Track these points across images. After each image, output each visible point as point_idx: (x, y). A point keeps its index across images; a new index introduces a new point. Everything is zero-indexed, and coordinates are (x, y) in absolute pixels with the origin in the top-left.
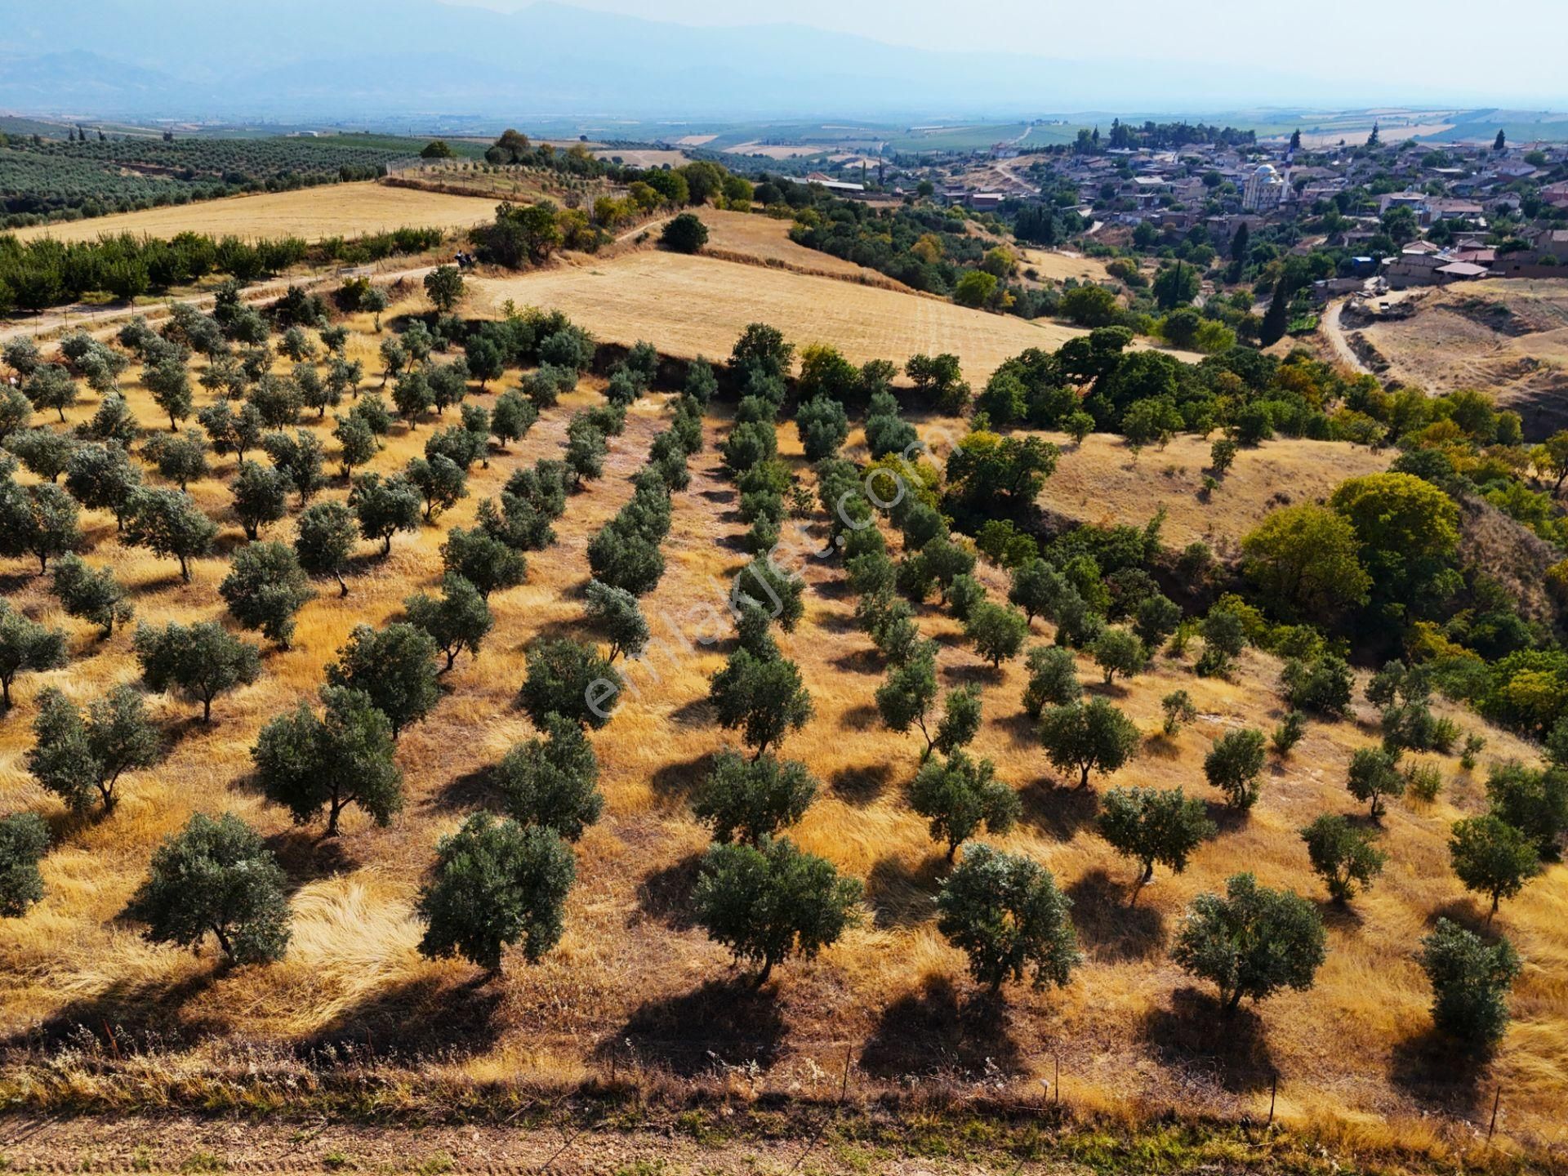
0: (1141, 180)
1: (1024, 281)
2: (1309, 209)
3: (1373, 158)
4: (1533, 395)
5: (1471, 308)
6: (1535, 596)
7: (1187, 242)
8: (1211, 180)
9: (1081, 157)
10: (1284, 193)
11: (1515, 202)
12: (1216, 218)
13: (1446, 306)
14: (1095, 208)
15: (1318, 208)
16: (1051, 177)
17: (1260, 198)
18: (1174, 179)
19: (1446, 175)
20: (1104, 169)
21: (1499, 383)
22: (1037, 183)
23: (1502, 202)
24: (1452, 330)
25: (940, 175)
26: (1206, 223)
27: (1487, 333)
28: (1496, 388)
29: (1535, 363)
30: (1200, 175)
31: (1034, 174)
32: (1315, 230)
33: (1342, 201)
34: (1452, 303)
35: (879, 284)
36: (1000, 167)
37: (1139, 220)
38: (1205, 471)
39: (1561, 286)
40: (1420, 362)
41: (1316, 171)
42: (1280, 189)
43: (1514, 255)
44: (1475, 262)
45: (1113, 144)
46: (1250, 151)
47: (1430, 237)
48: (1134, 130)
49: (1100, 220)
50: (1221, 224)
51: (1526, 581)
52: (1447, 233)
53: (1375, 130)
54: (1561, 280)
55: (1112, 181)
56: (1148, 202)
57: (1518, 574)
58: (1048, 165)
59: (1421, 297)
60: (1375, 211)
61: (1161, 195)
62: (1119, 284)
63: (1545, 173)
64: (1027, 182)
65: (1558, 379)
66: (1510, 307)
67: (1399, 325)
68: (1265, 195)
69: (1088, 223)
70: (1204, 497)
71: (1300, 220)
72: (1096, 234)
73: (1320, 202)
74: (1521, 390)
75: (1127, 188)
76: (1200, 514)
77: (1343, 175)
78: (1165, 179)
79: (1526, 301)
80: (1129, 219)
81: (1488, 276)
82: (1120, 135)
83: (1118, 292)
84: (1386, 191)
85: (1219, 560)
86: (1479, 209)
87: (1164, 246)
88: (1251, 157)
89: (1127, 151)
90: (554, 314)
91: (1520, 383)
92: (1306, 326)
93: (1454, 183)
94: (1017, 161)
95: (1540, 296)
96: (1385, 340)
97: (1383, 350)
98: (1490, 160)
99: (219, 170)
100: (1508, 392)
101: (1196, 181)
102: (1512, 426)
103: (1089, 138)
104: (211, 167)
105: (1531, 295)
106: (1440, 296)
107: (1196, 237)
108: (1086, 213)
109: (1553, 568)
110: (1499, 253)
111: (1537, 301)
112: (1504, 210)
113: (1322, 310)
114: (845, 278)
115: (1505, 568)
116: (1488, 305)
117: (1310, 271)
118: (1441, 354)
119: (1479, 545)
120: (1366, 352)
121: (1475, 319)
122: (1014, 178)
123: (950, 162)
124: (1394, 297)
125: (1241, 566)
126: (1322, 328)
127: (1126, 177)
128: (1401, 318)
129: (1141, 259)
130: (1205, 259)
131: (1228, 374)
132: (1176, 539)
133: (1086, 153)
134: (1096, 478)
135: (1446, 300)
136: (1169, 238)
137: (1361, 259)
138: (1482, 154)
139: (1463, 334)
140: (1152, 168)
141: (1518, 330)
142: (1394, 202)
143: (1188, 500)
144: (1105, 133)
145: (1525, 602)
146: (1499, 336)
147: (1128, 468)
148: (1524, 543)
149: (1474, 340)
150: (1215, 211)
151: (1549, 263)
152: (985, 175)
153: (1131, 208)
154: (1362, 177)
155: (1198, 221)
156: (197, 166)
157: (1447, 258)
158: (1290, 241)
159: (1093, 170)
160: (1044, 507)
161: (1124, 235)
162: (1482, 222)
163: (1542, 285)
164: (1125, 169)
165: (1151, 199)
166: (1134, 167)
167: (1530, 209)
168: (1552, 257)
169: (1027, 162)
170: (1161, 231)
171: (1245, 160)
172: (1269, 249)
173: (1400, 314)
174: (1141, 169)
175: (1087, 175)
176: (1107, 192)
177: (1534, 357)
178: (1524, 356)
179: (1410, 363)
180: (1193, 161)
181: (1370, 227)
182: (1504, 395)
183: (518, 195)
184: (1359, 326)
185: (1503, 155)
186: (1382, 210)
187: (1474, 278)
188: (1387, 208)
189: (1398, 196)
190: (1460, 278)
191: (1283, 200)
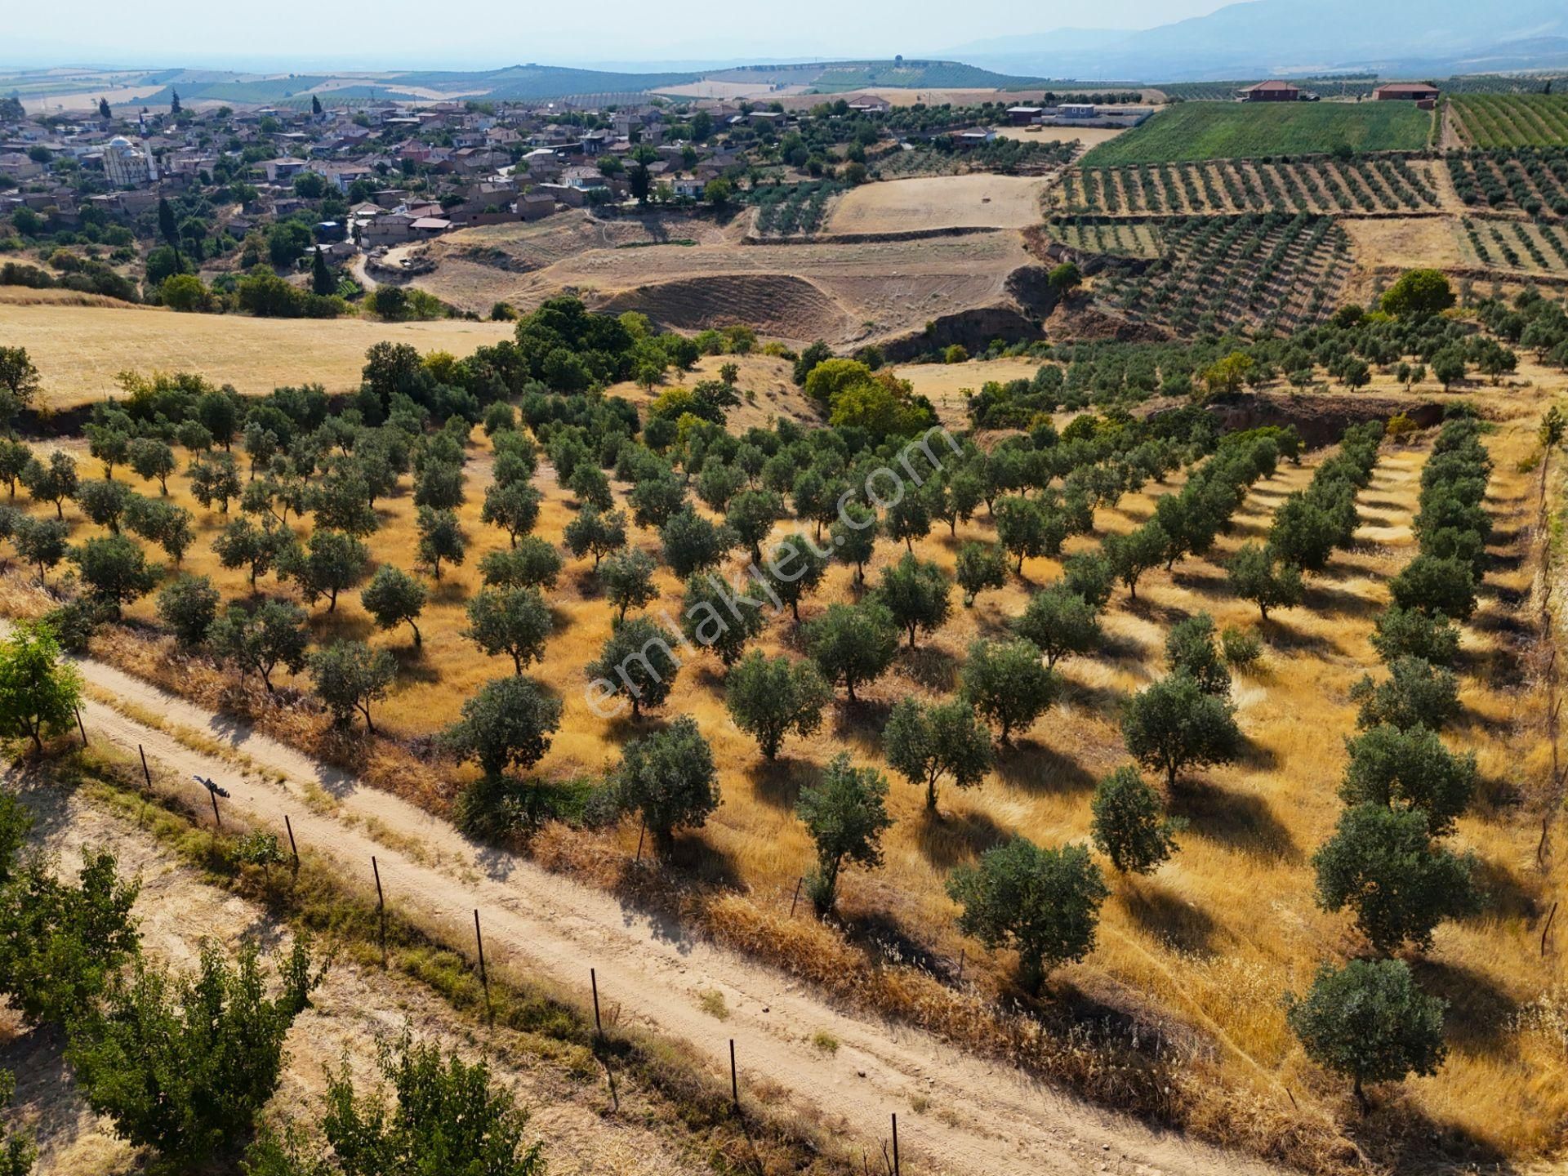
2: (195, 180)
3: (201, 124)
5: (475, 254)
7: (90, 226)
8: (40, 156)
10: (152, 165)
11: (388, 162)
13: (455, 256)
15: (205, 178)
17: (129, 173)
19: (295, 139)
23: (376, 163)
24: (476, 275)
26: (90, 202)
27: (502, 273)
29: (576, 289)
32: (222, 198)
33: (227, 169)
34: (457, 253)
35: (100, 303)
41: (156, 142)
42: (146, 162)
43: (460, 208)
44: (432, 216)
47: (357, 198)
50: (110, 202)
53: (176, 98)
54: (515, 224)
59: (424, 252)
60: (263, 177)
63: (380, 133)
66: (504, 250)
67: (434, 277)
68: (131, 168)
71: (197, 192)
73: (204, 173)
77: (189, 144)
79: (507, 243)
81: (458, 228)
84: (259, 158)
86: (367, 170)
87: (63, 233)
92: (352, 290)
95: (515, 238)
98: (320, 122)
101: (25, 159)
105: (510, 239)
106: (443, 249)
110: (444, 206)
111: (515, 243)
114: (64, 302)
116: (487, 251)
118: (488, 296)
121: (485, 264)
124: (402, 253)
128: (428, 270)
135: (451, 251)
136: (56, 223)
137: (329, 224)
141: (526, 267)
142: (280, 167)
146: (514, 274)
150: (86, 189)
151: (492, 211)
154: (216, 147)
155: (76, 201)
157: (406, 215)
163: (506, 230)
167: (408, 168)
168: (490, 206)
170: (42, 216)
171: (54, 132)
173: (424, 267)
177: (572, 284)
178: (563, 285)
185: (324, 117)
186: (272, 176)
187: (445, 230)
188: (278, 175)
189: (280, 162)
190: (434, 232)
191: (154, 175)
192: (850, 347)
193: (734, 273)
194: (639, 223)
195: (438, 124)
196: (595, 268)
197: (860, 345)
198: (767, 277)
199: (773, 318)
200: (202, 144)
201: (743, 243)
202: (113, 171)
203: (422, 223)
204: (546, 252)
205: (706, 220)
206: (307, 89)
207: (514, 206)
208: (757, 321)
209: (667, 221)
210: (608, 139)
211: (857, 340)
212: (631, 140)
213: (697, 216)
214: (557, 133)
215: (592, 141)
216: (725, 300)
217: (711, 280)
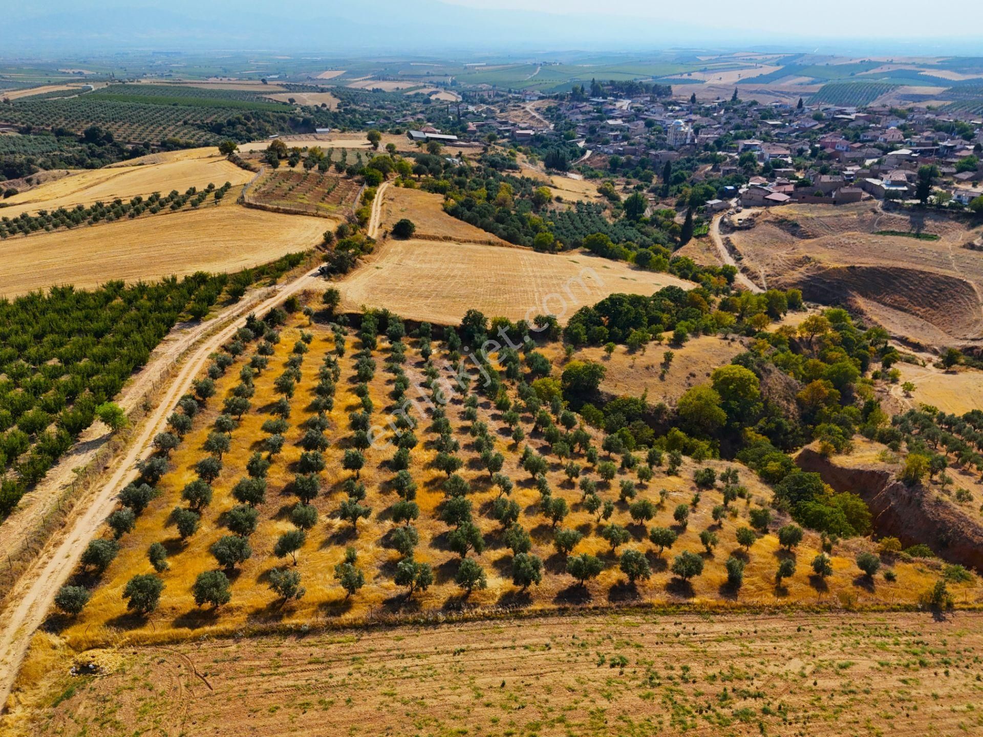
0: (611, 122)
1: (556, 204)
2: (701, 148)
3: (735, 111)
4: (808, 276)
5: (781, 222)
6: (792, 407)
7: (639, 168)
8: (649, 124)
9: (575, 103)
10: (689, 136)
11: (806, 147)
12: (653, 152)
13: (769, 222)
14: (587, 142)
15: (707, 147)
16: (559, 117)
17: (676, 140)
18: (629, 122)
19: (774, 126)
20: (590, 112)
21: (793, 269)
22: (551, 120)
23: (800, 145)
24: (773, 236)
25: (493, 112)
26: (648, 155)
27: (789, 237)
28: (791, 272)
29: (809, 259)
30: (644, 119)
31: (550, 113)
32: (706, 161)
33: (719, 144)
34: (772, 219)
35: (496, 244)
36: (529, 107)
37: (612, 151)
38: (662, 364)
39: (824, 209)
40: (757, 255)
41: (705, 120)
42: (686, 134)
43: (802, 189)
44: (784, 192)
45: (593, 95)
46: (670, 104)
47: (762, 172)
48: (603, 85)
49: (590, 149)
50: (656, 156)
51: (788, 401)
52: (770, 171)
53: (736, 92)
54: (825, 205)
55: (594, 123)
56: (616, 137)
57: (785, 398)
58: (555, 108)
59: (758, 215)
60: (736, 149)
61: (623, 133)
62: (606, 201)
63: (823, 126)
64: (545, 119)
65: (819, 269)
66: (799, 222)
67: (747, 232)
68: (679, 137)
69: (583, 152)
70: (662, 378)
71: (697, 155)
72: (588, 159)
73: (707, 144)
74: (802, 274)
75: (603, 128)
76: (661, 386)
77: (719, 124)
78: (624, 122)
79: (807, 218)
80: (606, 150)
81: (790, 202)
82: (596, 89)
83: (605, 208)
84: (742, 138)
85: (670, 408)
86: (788, 152)
87: (627, 169)
88: (670, 108)
89: (601, 100)
90: (385, 310)
91: (802, 270)
92: (702, 232)
93: (777, 131)
94: (538, 103)
95: (814, 216)
96: (741, 242)
97: (740, 248)
98: (796, 115)
99: (48, 125)
100: (798, 274)
101: (641, 123)
102: (797, 296)
103: (579, 91)
104: (42, 124)
105: (809, 215)
106: (766, 216)
107: (643, 164)
108: (582, 144)
109: (799, 394)
110: (797, 186)
111: (812, 218)
112: (801, 152)
113: (710, 222)
114: (481, 243)
115: (780, 397)
116: (789, 221)
117: (704, 195)
118: (768, 250)
119: (770, 388)
120: (732, 250)
121: (783, 229)
122: (538, 116)
123: (497, 102)
124: (746, 213)
125: (678, 410)
126: (711, 233)
127: (602, 120)
128: (748, 228)
129: (614, 180)
130: (648, 179)
131: (668, 302)
132: (654, 400)
133: (578, 100)
134: (619, 373)
135: (769, 218)
136: (628, 163)
137: (730, 188)
138: (791, 112)
139: (777, 237)
140: (616, 113)
141: (804, 236)
142: (746, 145)
143: (656, 380)
144: (588, 89)
145: (788, 411)
146: (795, 239)
147: (631, 367)
148: (788, 385)
149: (783, 242)
150: (653, 147)
151: (819, 195)
152: (520, 113)
153: (606, 143)
154: (730, 127)
155: (644, 153)
156: (33, 123)
157: (771, 189)
158: (693, 169)
159: (582, 113)
160: (601, 390)
161: (604, 161)
162: (789, 160)
163: (815, 208)
164: (603, 114)
165: (616, 136)
166: (606, 112)
168: (821, 191)
169: (545, 104)
170: (624, 159)
171: (666, 110)
172: (682, 174)
173: (748, 226)
174: (609, 114)
175: (580, 117)
176: (592, 131)
177: (809, 255)
178: (804, 255)
179: (753, 256)
180: (639, 110)
181: (734, 161)
182: (795, 277)
183: (320, 213)
184: (728, 233)
185: (802, 112)
186: (740, 150)
187: (784, 203)
188: (742, 149)
189: (748, 142)
190: (777, 203)
191: (688, 141)
192: (965, 343)
193: (926, 269)
194: (908, 217)
195: (861, 122)
196: (840, 245)
197: (972, 344)
198: (946, 277)
199: (933, 307)
200: (725, 124)
201: (964, 247)
202: (670, 139)
203: (776, 196)
204: (828, 227)
205: (962, 223)
206: (867, 70)
207: (834, 194)
208: (920, 305)
209: (930, 219)
210: (959, 147)
211: (973, 340)
212: (975, 149)
213: (956, 219)
214: (927, 138)
215: (946, 147)
216: (907, 286)
217: (905, 270)
